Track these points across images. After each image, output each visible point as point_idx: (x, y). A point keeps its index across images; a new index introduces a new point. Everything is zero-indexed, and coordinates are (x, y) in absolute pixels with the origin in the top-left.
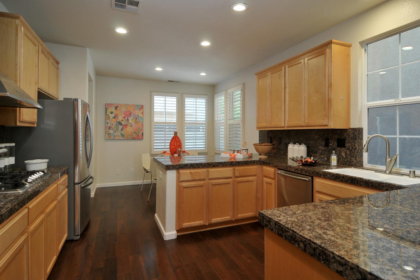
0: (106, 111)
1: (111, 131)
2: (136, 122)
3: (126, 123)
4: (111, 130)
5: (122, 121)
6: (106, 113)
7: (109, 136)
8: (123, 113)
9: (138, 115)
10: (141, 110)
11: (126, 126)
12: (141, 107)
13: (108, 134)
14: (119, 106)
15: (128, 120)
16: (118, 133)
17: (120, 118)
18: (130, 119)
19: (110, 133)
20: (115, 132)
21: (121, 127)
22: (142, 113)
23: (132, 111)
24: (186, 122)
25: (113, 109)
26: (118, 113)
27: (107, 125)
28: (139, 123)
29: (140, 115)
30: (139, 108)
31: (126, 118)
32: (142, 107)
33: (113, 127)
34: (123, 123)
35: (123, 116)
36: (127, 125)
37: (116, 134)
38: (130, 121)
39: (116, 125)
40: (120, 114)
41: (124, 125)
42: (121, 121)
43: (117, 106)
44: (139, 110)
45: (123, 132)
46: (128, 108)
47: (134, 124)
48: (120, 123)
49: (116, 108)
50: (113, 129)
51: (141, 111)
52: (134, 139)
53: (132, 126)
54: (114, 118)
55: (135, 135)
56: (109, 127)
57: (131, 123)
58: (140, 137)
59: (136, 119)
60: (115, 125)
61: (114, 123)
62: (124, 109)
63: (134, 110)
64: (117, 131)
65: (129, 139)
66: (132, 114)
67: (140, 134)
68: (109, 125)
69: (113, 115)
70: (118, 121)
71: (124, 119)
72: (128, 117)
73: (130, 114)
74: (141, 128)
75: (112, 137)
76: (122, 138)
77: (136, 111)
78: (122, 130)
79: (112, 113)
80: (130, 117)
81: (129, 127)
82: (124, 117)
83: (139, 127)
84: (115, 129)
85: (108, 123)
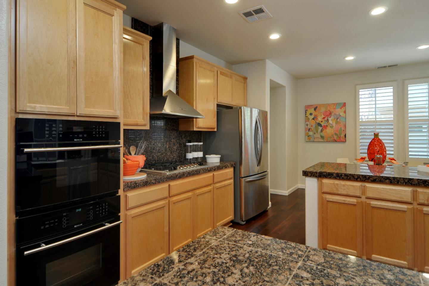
0: (306, 113)
1: (311, 133)
2: (337, 123)
3: (325, 125)
4: (311, 131)
5: (322, 122)
6: (306, 115)
7: (309, 138)
8: (322, 113)
9: (339, 114)
10: (342, 108)
11: (325, 127)
12: (342, 105)
13: (308, 136)
14: (318, 107)
15: (328, 120)
16: (318, 135)
17: (320, 119)
18: (330, 119)
19: (310, 136)
20: (315, 134)
21: (320, 128)
22: (345, 112)
23: (332, 110)
24: (409, 119)
25: (312, 111)
26: (317, 113)
27: (306, 127)
28: (341, 123)
29: (342, 114)
30: (341, 107)
31: (326, 119)
32: (344, 104)
33: (312, 128)
34: (323, 124)
35: (323, 116)
36: (327, 126)
37: (316, 136)
38: (330, 122)
39: (316, 127)
40: (319, 115)
41: (324, 126)
42: (320, 123)
43: (317, 107)
44: (341, 108)
45: (322, 134)
46: (328, 107)
47: (334, 124)
48: (319, 125)
49: (315, 109)
50: (312, 131)
51: (343, 110)
52: (335, 141)
53: (332, 127)
54: (313, 119)
55: (335, 137)
56: (308, 129)
57: (332, 123)
58: (342, 139)
59: (338, 119)
60: (314, 126)
61: (313, 125)
62: (323, 110)
63: (335, 109)
64: (316, 133)
65: (329, 142)
66: (333, 114)
67: (343, 135)
68: (309, 127)
69: (312, 117)
70: (317, 122)
71: (323, 120)
72: (328, 117)
73: (330, 114)
74: (343, 129)
75: (312, 139)
76: (322, 140)
77: (336, 110)
78: (322, 131)
79: (311, 114)
80: (330, 117)
81: (329, 128)
82: (324, 118)
83: (341, 127)
84: (315, 130)
85: (307, 125)
